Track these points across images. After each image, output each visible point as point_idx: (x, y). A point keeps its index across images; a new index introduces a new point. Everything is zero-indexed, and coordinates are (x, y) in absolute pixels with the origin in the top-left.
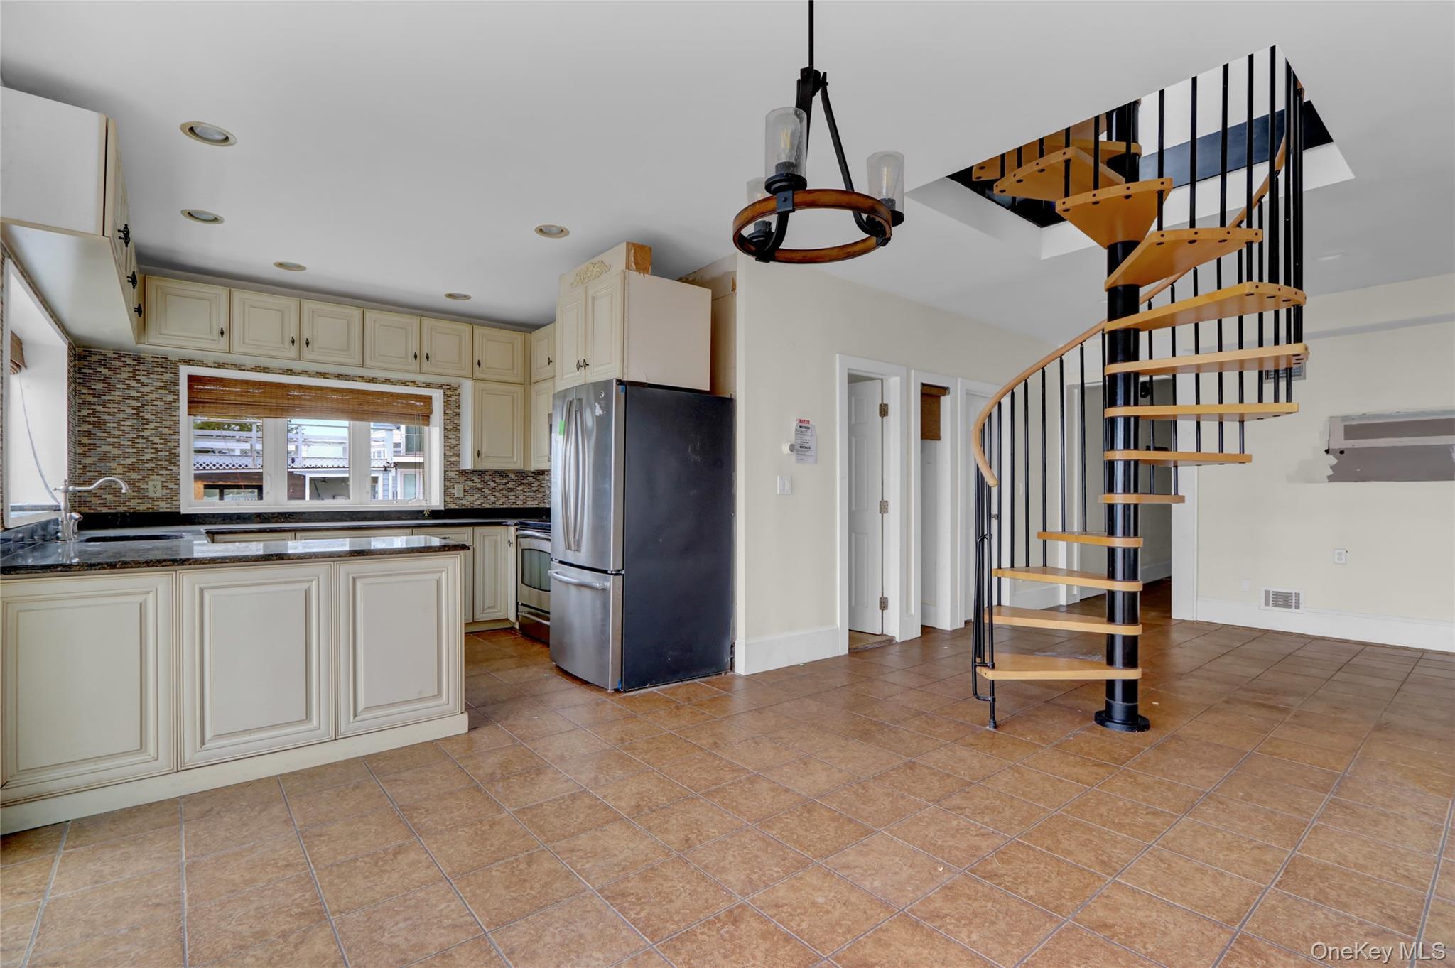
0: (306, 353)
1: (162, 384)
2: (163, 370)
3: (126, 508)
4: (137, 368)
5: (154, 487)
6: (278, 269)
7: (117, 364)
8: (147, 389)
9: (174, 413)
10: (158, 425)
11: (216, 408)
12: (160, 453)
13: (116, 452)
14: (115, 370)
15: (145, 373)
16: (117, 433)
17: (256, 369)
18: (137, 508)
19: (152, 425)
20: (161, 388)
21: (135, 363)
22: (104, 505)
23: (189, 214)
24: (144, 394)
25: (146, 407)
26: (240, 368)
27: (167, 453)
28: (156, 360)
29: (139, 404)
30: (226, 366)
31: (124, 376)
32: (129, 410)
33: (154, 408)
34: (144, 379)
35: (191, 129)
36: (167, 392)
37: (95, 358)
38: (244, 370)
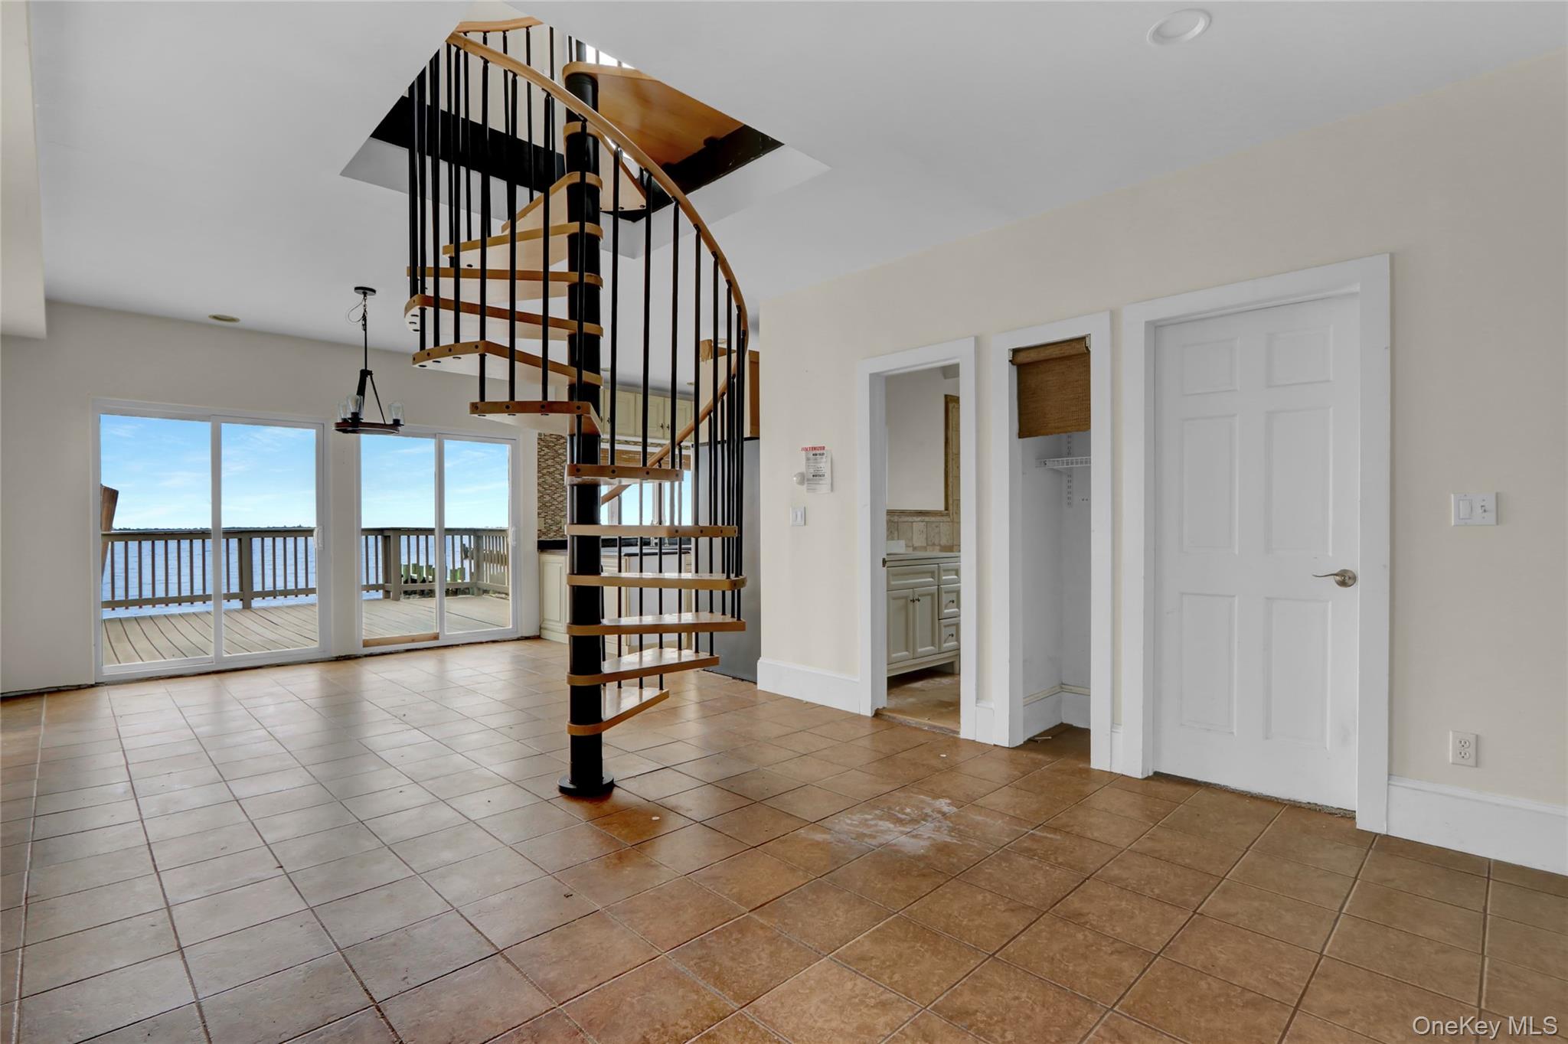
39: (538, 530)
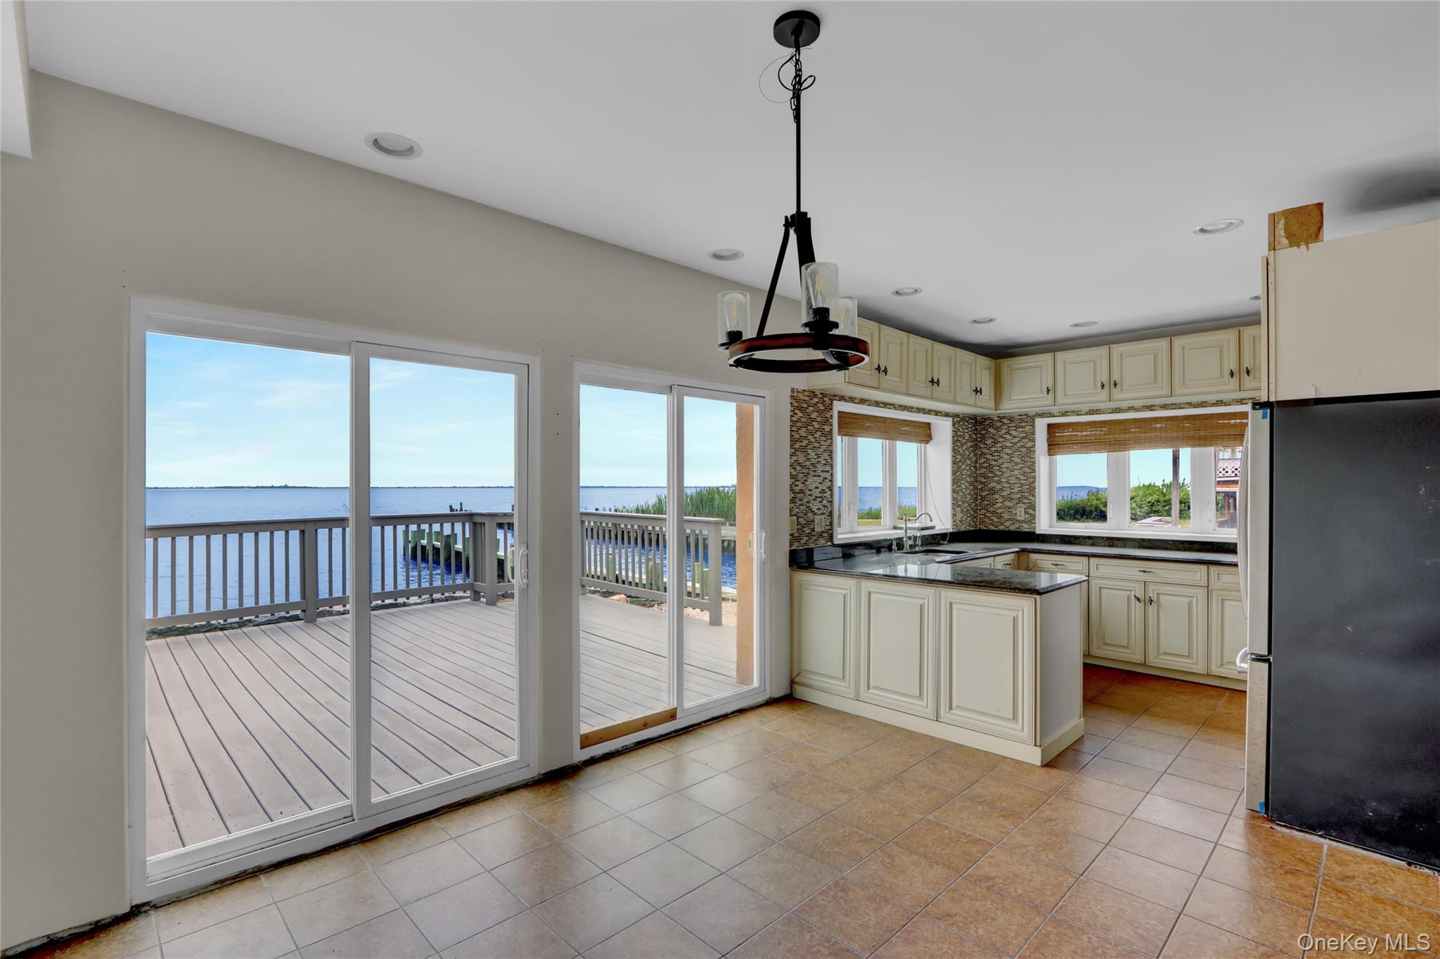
0: (1117, 394)
1: (1024, 435)
2: (1025, 424)
3: (1004, 527)
4: (1010, 425)
5: (1020, 513)
6: (1074, 328)
7: (999, 424)
8: (1016, 440)
9: (1032, 456)
10: (1023, 466)
11: (1068, 447)
12: (1024, 487)
13: (998, 487)
14: (997, 429)
15: (1015, 428)
16: (999, 473)
17: (1091, 412)
18: (1010, 528)
19: (1019, 467)
20: (1024, 438)
21: (1009, 422)
22: (992, 524)
23: (975, 321)
24: (1014, 444)
25: (1015, 453)
26: (1078, 413)
27: (1028, 487)
28: (1021, 417)
29: (1011, 452)
30: (1067, 414)
31: (1003, 432)
32: (1006, 456)
33: (1020, 453)
34: (1014, 433)
35: (897, 292)
36: (1027, 440)
37: (988, 422)
38: (1080, 415)
39: (790, 535)
